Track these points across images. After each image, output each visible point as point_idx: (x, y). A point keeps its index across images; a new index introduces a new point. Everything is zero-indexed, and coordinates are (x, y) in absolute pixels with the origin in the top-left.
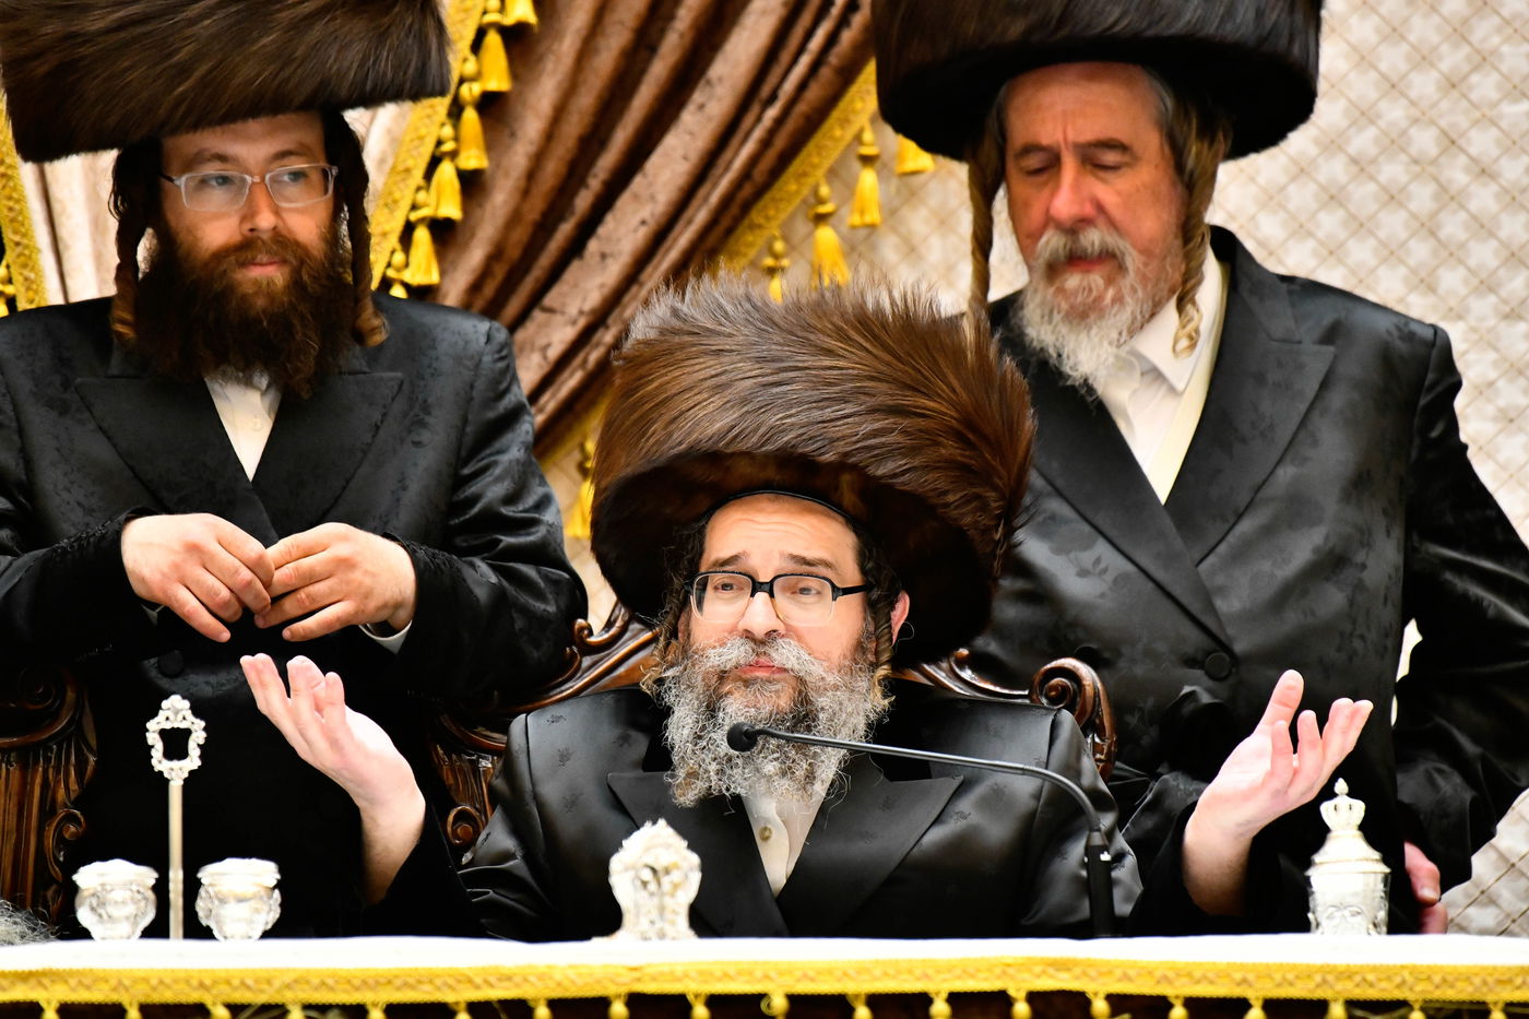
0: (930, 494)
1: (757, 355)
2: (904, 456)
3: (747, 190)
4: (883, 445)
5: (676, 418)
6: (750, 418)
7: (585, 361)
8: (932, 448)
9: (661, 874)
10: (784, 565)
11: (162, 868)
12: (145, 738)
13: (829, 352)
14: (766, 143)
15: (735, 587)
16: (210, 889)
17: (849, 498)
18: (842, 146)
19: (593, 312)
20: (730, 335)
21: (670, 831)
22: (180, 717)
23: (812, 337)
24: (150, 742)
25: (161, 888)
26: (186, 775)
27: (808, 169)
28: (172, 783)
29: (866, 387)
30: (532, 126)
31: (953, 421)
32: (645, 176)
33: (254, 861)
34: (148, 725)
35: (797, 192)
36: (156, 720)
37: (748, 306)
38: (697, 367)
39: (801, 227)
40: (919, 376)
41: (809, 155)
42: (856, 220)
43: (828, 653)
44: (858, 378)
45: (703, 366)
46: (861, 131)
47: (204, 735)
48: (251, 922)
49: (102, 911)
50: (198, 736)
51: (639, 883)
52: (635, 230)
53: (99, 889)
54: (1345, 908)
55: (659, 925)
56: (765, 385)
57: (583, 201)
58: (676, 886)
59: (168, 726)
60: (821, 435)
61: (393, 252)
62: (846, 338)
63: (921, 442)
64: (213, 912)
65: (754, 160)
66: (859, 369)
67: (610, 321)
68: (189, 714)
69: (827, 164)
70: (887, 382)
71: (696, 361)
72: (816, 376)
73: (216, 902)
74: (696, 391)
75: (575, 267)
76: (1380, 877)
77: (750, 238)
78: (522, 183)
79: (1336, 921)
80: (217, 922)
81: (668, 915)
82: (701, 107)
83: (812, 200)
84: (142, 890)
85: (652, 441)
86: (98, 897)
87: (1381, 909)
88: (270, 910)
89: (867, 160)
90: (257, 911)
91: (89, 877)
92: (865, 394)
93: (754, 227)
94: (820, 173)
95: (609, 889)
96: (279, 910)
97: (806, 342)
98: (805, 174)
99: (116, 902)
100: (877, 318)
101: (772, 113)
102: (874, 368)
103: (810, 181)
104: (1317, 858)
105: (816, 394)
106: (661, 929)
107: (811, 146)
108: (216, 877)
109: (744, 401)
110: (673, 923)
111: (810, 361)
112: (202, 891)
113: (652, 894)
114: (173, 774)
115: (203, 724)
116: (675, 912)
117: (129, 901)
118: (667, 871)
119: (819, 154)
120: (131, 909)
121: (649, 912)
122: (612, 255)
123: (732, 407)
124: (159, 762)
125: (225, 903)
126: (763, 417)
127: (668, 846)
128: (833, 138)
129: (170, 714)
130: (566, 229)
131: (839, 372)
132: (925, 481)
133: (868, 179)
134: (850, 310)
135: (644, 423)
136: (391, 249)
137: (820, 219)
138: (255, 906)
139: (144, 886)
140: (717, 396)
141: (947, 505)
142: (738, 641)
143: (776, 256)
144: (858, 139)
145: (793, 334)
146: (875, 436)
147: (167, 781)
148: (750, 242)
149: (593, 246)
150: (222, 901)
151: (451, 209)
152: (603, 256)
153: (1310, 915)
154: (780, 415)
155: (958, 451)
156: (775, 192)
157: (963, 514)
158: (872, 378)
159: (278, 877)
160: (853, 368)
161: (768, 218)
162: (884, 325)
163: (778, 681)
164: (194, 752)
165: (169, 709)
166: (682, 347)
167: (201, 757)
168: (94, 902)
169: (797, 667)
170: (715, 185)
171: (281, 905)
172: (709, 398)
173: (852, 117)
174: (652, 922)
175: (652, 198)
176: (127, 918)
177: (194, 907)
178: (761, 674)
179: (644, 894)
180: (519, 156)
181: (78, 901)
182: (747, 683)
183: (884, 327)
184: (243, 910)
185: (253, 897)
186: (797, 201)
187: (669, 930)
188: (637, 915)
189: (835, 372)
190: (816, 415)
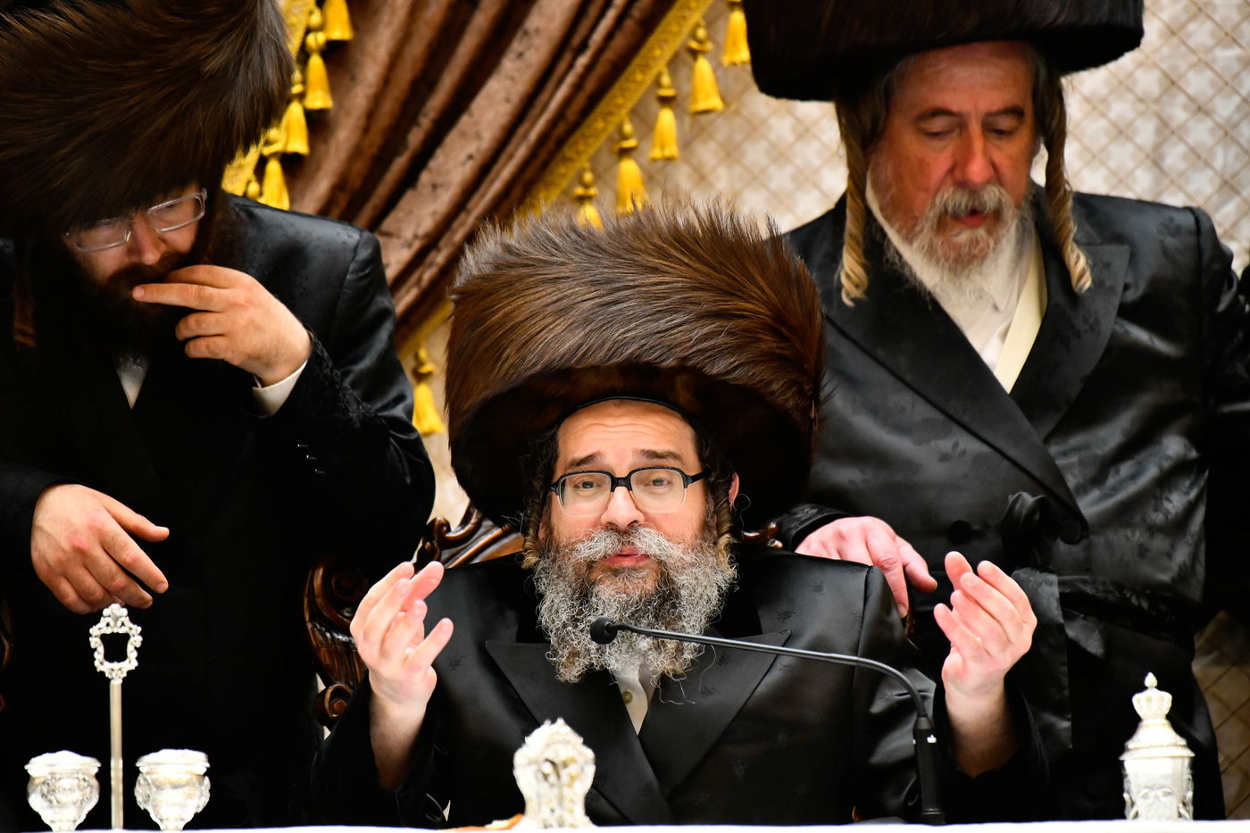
0: (759, 385)
1: (591, 278)
2: (733, 354)
3: (561, 128)
4: (713, 347)
5: (526, 342)
6: (596, 335)
7: (420, 279)
8: (755, 345)
9: (560, 767)
10: (637, 461)
11: (104, 759)
12: (89, 642)
13: (655, 270)
14: (577, 87)
15: (595, 485)
16: (148, 777)
17: (683, 396)
18: (643, 88)
19: (427, 235)
20: (563, 264)
21: (567, 729)
22: (119, 624)
23: (636, 258)
24: (93, 646)
25: (103, 777)
26: (125, 675)
27: (613, 109)
28: (113, 682)
29: (690, 297)
30: (370, 72)
31: (767, 318)
32: (471, 115)
33: (187, 752)
34: (91, 631)
35: (604, 130)
36: (99, 625)
37: (573, 236)
38: (538, 295)
39: (606, 159)
40: (732, 282)
41: (615, 96)
42: (657, 153)
43: (682, 536)
44: (683, 290)
45: (544, 293)
46: (659, 75)
47: (140, 638)
48: (183, 806)
49: (52, 798)
50: (136, 640)
51: (541, 775)
52: (463, 164)
53: (49, 777)
54: (1158, 788)
55: (558, 812)
56: (602, 305)
57: (415, 138)
58: (573, 778)
59: (108, 631)
60: (660, 344)
61: (248, 183)
62: (666, 256)
63: (744, 341)
64: (151, 798)
65: (567, 102)
66: (682, 281)
67: (442, 243)
68: (127, 620)
69: (630, 104)
70: (709, 291)
71: (536, 290)
72: (646, 292)
73: (154, 789)
74: (541, 316)
75: (409, 196)
76: (1187, 762)
77: (562, 170)
78: (362, 122)
79: (1150, 801)
80: (154, 807)
81: (567, 804)
82: (520, 55)
83: (617, 136)
84: (87, 778)
85: (507, 365)
86: (48, 784)
87: (1188, 789)
88: (202, 795)
89: (665, 101)
90: (190, 796)
91: (38, 767)
92: (691, 303)
93: (566, 160)
94: (624, 112)
95: (513, 781)
96: (209, 795)
97: (633, 263)
98: (611, 114)
99: (65, 790)
100: (689, 233)
101: (583, 61)
102: (696, 279)
103: (615, 119)
104: (1131, 744)
105: (649, 308)
106: (561, 816)
107: (615, 90)
108: (152, 766)
109: (587, 321)
110: (571, 811)
111: (641, 279)
112: (140, 778)
113: (552, 786)
114: (114, 674)
115: (139, 629)
116: (572, 801)
117: (76, 788)
118: (565, 765)
119: (623, 96)
120: (77, 795)
121: (550, 801)
122: (442, 186)
123: (577, 328)
124: (101, 664)
125: (162, 789)
126: (606, 334)
127: (567, 742)
128: (634, 81)
129: (109, 620)
130: (400, 163)
131: (667, 286)
132: (753, 374)
133: (666, 118)
134: (666, 230)
135: (497, 350)
136: (247, 180)
137: (624, 153)
138: (188, 792)
139: (89, 775)
140: (562, 319)
141: (773, 393)
142: (604, 534)
143: (586, 186)
144: (657, 83)
145: (619, 257)
146: (706, 340)
147: (108, 680)
148: (563, 174)
149: (425, 177)
150: (159, 788)
151: (299, 145)
152: (435, 187)
153: (1126, 796)
154: (622, 330)
155: (775, 344)
156: (584, 130)
157: (786, 400)
158: (694, 289)
159: (208, 765)
160: (678, 282)
161: (578, 153)
162: (696, 240)
163: (643, 568)
164: (132, 654)
165: (109, 616)
166: (520, 278)
167: (137, 659)
168: (45, 789)
169: (658, 552)
170: (533, 124)
171: (211, 791)
172: (555, 321)
173: (652, 63)
174: (553, 811)
175: (478, 136)
176: (75, 804)
177: (133, 792)
178: (627, 563)
179: (545, 785)
180: (360, 97)
181: (30, 788)
182: (616, 573)
183: (697, 242)
184: (177, 795)
185: (187, 784)
186: (604, 137)
187: (568, 818)
188: (540, 805)
189: (663, 287)
190: (653, 326)
